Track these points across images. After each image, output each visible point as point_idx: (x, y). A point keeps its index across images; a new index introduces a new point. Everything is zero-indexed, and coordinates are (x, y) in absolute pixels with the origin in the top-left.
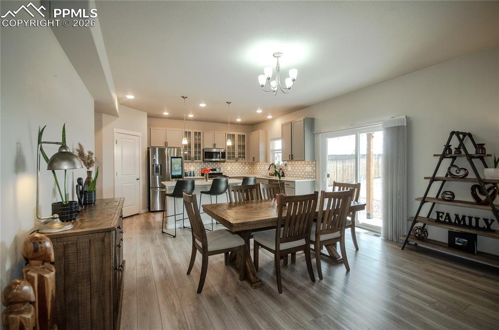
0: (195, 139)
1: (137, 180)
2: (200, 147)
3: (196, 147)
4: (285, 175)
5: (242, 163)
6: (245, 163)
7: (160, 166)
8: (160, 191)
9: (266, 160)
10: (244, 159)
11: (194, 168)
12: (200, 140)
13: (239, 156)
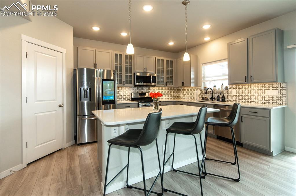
0: (127, 63)
1: (60, 106)
2: (131, 71)
3: (127, 71)
4: (227, 100)
5: (168, 88)
6: (171, 88)
7: (89, 89)
8: (88, 120)
9: (197, 85)
10: (171, 84)
11: (125, 93)
12: (131, 63)
13: (168, 81)
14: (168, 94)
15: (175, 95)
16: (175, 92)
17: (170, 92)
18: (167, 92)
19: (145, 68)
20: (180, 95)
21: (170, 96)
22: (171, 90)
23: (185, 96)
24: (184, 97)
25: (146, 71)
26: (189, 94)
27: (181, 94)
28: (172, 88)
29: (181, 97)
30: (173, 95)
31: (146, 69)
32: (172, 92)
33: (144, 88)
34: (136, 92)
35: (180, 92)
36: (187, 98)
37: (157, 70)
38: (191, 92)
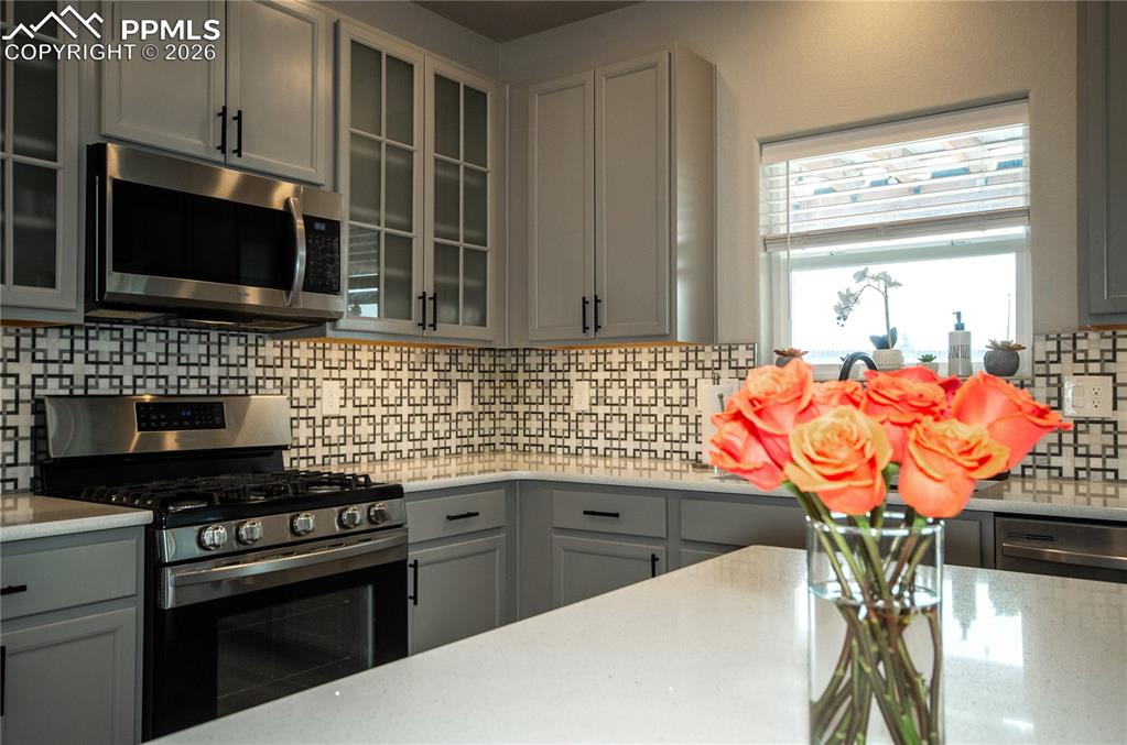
6: (458, 356)
13: (446, 280)
14: (430, 410)
15: (487, 424)
16: (487, 392)
17: (442, 393)
18: (418, 392)
19: (223, 114)
20: (534, 425)
21: (442, 427)
22: (454, 375)
23: (587, 427)
24: (572, 442)
25: (232, 144)
26: (630, 410)
27: (546, 409)
28: (465, 359)
29: (547, 441)
30: (465, 425)
31: (232, 127)
32: (464, 390)
33: (194, 348)
34: (104, 387)
35: (533, 392)
36: (600, 443)
37: (353, 157)
38: (646, 393)
